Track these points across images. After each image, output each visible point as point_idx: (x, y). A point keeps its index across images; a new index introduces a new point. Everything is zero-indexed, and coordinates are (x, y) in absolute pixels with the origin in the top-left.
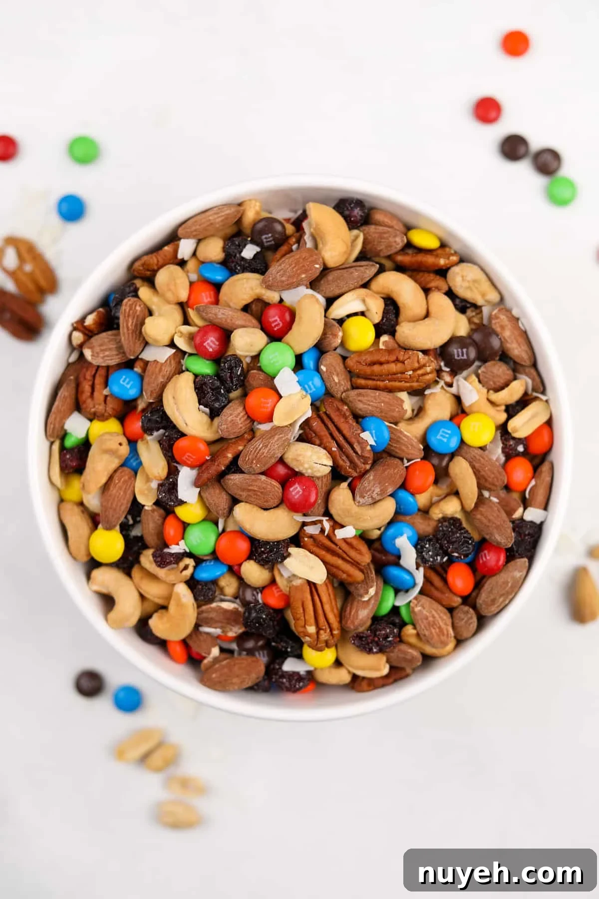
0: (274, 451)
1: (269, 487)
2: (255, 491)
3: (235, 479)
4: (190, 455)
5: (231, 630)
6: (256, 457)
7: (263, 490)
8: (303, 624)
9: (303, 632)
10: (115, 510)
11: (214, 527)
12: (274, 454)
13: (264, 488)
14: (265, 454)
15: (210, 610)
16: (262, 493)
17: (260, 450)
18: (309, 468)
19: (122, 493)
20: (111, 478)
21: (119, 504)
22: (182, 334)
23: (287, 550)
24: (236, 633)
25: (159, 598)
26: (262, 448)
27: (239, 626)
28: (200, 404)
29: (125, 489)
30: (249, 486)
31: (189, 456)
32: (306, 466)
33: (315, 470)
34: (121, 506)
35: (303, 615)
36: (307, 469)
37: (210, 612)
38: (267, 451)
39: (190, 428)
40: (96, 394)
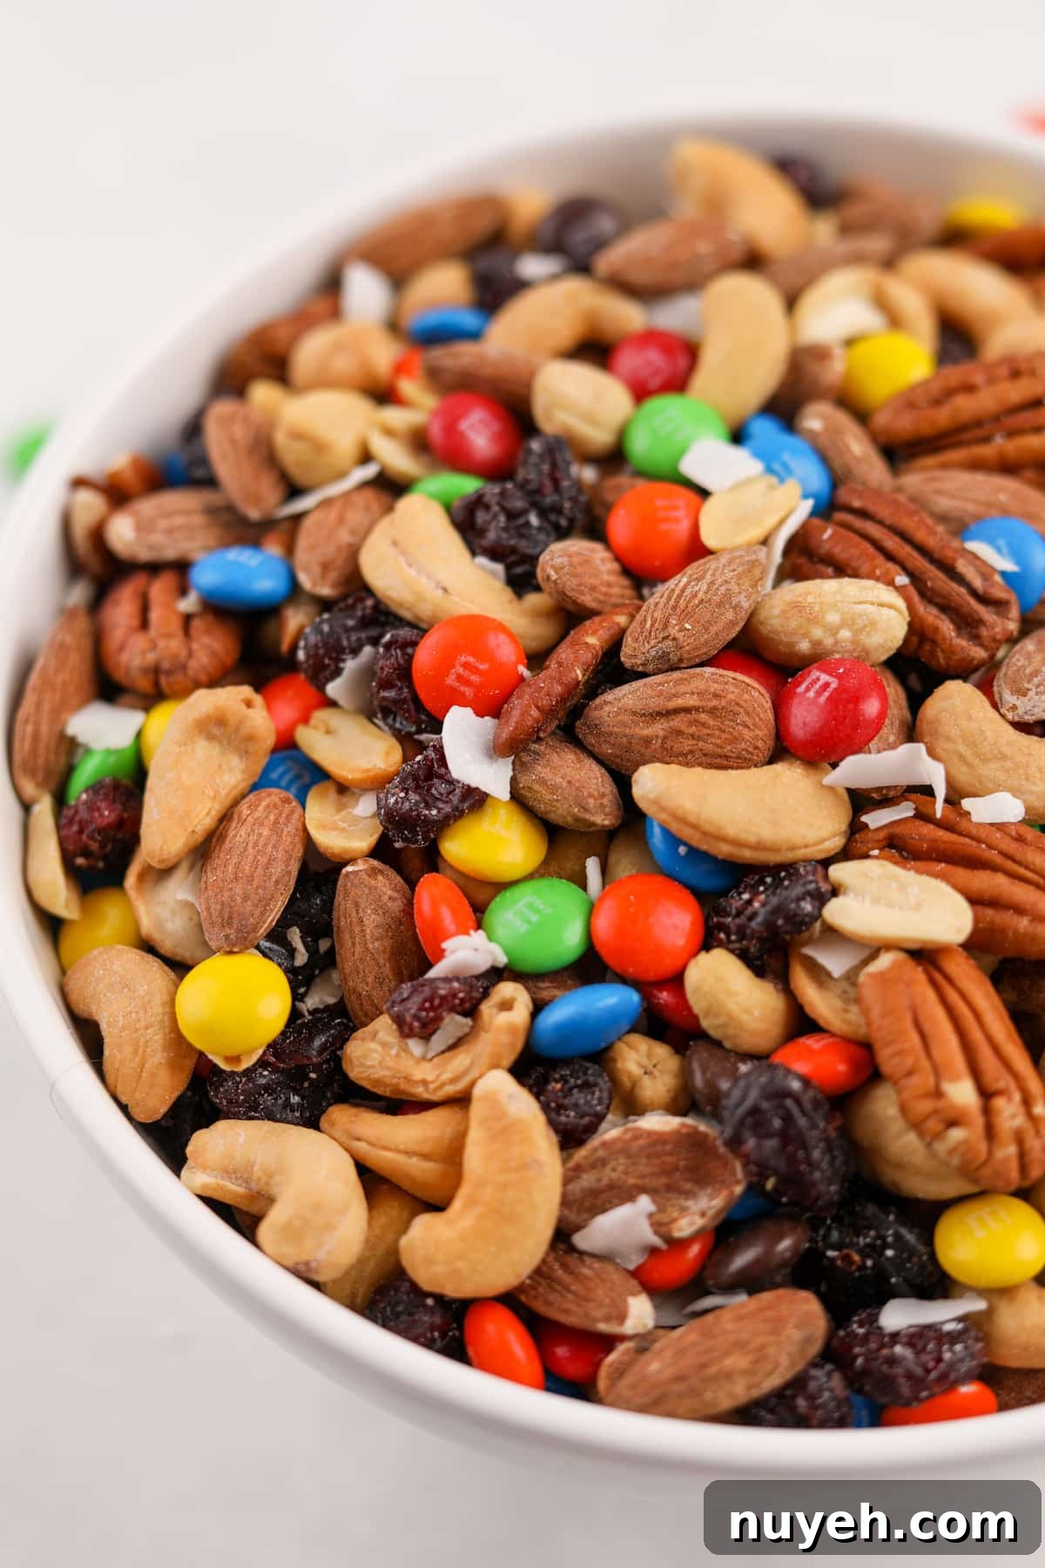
0: (727, 586)
1: (731, 688)
2: (687, 710)
3: (618, 702)
4: (471, 659)
5: (684, 1210)
6: (674, 608)
7: (715, 703)
8: (931, 1081)
9: (936, 1112)
10: (251, 879)
11: (573, 889)
12: (728, 595)
13: (716, 696)
14: (701, 595)
15: (601, 1153)
16: (712, 712)
17: (683, 591)
18: (843, 625)
19: (266, 832)
20: (225, 818)
21: (263, 860)
22: (389, 432)
23: (826, 877)
24: (703, 1214)
25: (425, 1157)
26: (688, 583)
27: (709, 1191)
28: (474, 553)
29: (276, 822)
30: (670, 699)
31: (466, 665)
32: (833, 618)
33: (860, 623)
34: (268, 866)
35: (921, 1053)
36: (834, 631)
37: (603, 1162)
38: (705, 588)
39: (457, 599)
40: (155, 615)
